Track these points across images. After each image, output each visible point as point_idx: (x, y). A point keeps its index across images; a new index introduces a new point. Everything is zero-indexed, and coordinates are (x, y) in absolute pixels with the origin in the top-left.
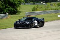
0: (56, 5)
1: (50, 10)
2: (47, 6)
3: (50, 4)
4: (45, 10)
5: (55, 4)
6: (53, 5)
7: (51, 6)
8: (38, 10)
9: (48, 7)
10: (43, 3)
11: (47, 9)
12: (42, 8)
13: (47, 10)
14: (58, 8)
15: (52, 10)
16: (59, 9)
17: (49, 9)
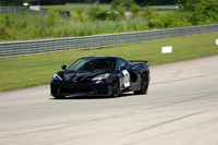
0: (83, 15)
1: (59, 35)
2: (46, 18)
3: (62, 13)
4: (40, 34)
5: (79, 12)
6: (74, 14)
7: (66, 21)
8: (9, 38)
9: (52, 24)
10: (32, 8)
11: (48, 31)
12: (25, 25)
13: (49, 35)
14: (94, 26)
15: (66, 35)
16: (97, 33)
17: (56, 30)
